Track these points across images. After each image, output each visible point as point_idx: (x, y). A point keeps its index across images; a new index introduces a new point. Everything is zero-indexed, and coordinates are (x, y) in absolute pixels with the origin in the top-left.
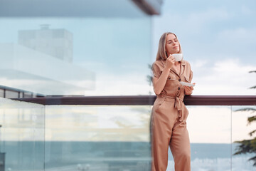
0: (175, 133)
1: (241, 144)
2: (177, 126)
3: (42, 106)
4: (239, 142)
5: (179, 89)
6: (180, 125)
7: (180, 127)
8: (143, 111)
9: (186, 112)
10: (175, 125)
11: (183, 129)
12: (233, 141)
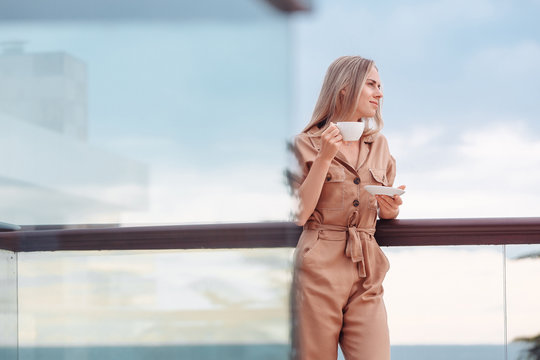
0: (350, 318)
1: (531, 345)
2: (356, 300)
3: (11, 253)
4: (527, 340)
5: (356, 203)
6: (363, 297)
7: (364, 302)
8: (273, 263)
9: (382, 264)
10: (350, 299)
11: (371, 306)
12: (511, 337)
